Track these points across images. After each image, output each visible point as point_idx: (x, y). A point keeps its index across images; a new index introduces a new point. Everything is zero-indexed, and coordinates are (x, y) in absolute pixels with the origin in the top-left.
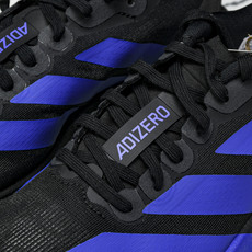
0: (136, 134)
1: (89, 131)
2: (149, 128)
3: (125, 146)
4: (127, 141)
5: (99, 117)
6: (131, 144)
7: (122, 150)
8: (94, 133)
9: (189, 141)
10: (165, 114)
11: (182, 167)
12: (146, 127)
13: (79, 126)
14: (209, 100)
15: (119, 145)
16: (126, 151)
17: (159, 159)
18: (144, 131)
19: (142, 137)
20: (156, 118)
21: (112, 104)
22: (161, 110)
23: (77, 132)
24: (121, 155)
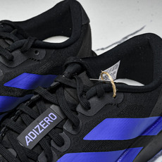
0: (37, 130)
1: (9, 129)
2: (45, 126)
3: (30, 137)
4: (31, 134)
5: (15, 121)
6: (33, 136)
7: (28, 140)
8: (12, 130)
9: (67, 133)
10: (54, 117)
11: (64, 148)
12: (42, 126)
13: (4, 126)
14: (79, 109)
15: (27, 137)
16: (31, 140)
17: (50, 145)
18: (41, 128)
19: (40, 132)
20: (49, 120)
21: (23, 112)
22: (52, 115)
23: (3, 130)
24: (28, 143)
